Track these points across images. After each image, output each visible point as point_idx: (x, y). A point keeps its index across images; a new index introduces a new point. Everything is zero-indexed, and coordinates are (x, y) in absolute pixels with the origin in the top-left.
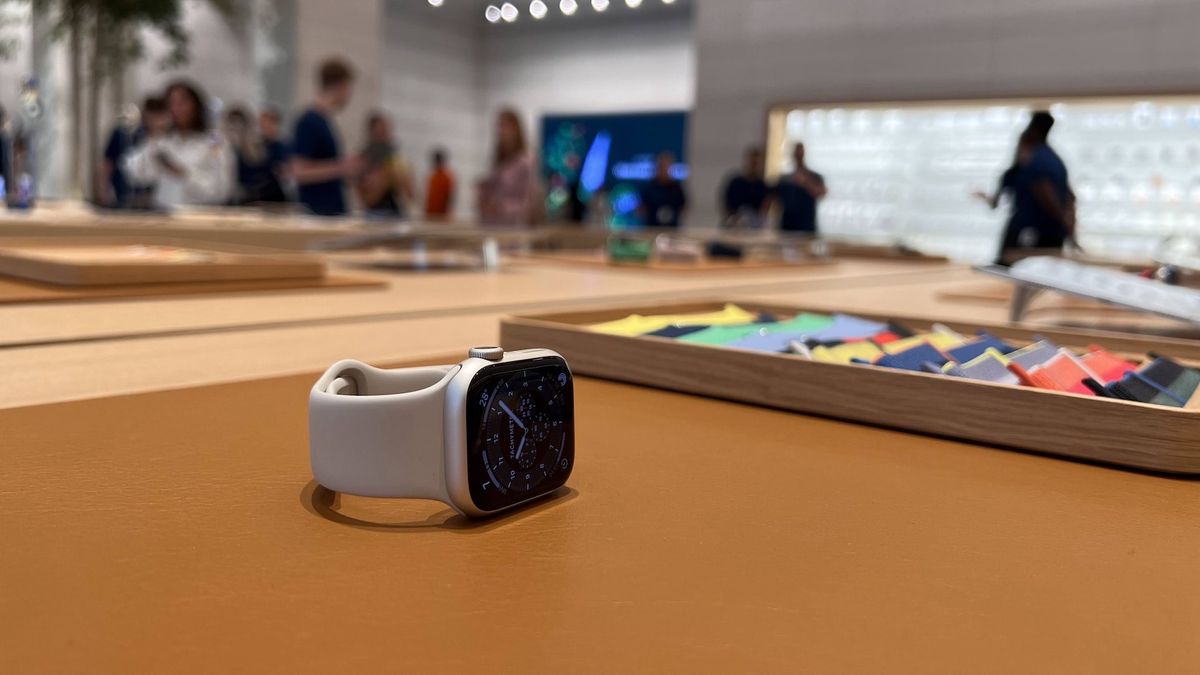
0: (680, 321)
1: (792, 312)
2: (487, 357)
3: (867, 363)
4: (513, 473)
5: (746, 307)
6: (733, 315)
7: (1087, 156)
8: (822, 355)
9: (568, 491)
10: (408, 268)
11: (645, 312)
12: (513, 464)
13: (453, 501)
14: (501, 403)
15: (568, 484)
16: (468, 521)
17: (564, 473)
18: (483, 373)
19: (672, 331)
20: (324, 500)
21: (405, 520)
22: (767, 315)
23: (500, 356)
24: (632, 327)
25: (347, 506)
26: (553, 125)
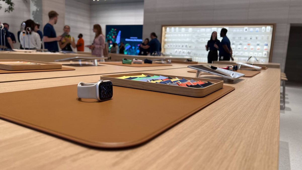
0: (132, 77)
1: (153, 75)
2: (101, 81)
3: (158, 83)
4: (105, 96)
5: (144, 74)
6: (143, 75)
7: (234, 38)
8: (152, 82)
9: (112, 99)
10: (78, 65)
11: (126, 75)
12: (105, 95)
13: (97, 99)
14: (103, 87)
15: (112, 98)
16: (99, 101)
17: (112, 97)
18: (101, 83)
19: (131, 78)
20: (80, 99)
21: (91, 102)
22: (148, 75)
23: (103, 81)
24: (124, 78)
25: (82, 100)
26: (109, 28)
